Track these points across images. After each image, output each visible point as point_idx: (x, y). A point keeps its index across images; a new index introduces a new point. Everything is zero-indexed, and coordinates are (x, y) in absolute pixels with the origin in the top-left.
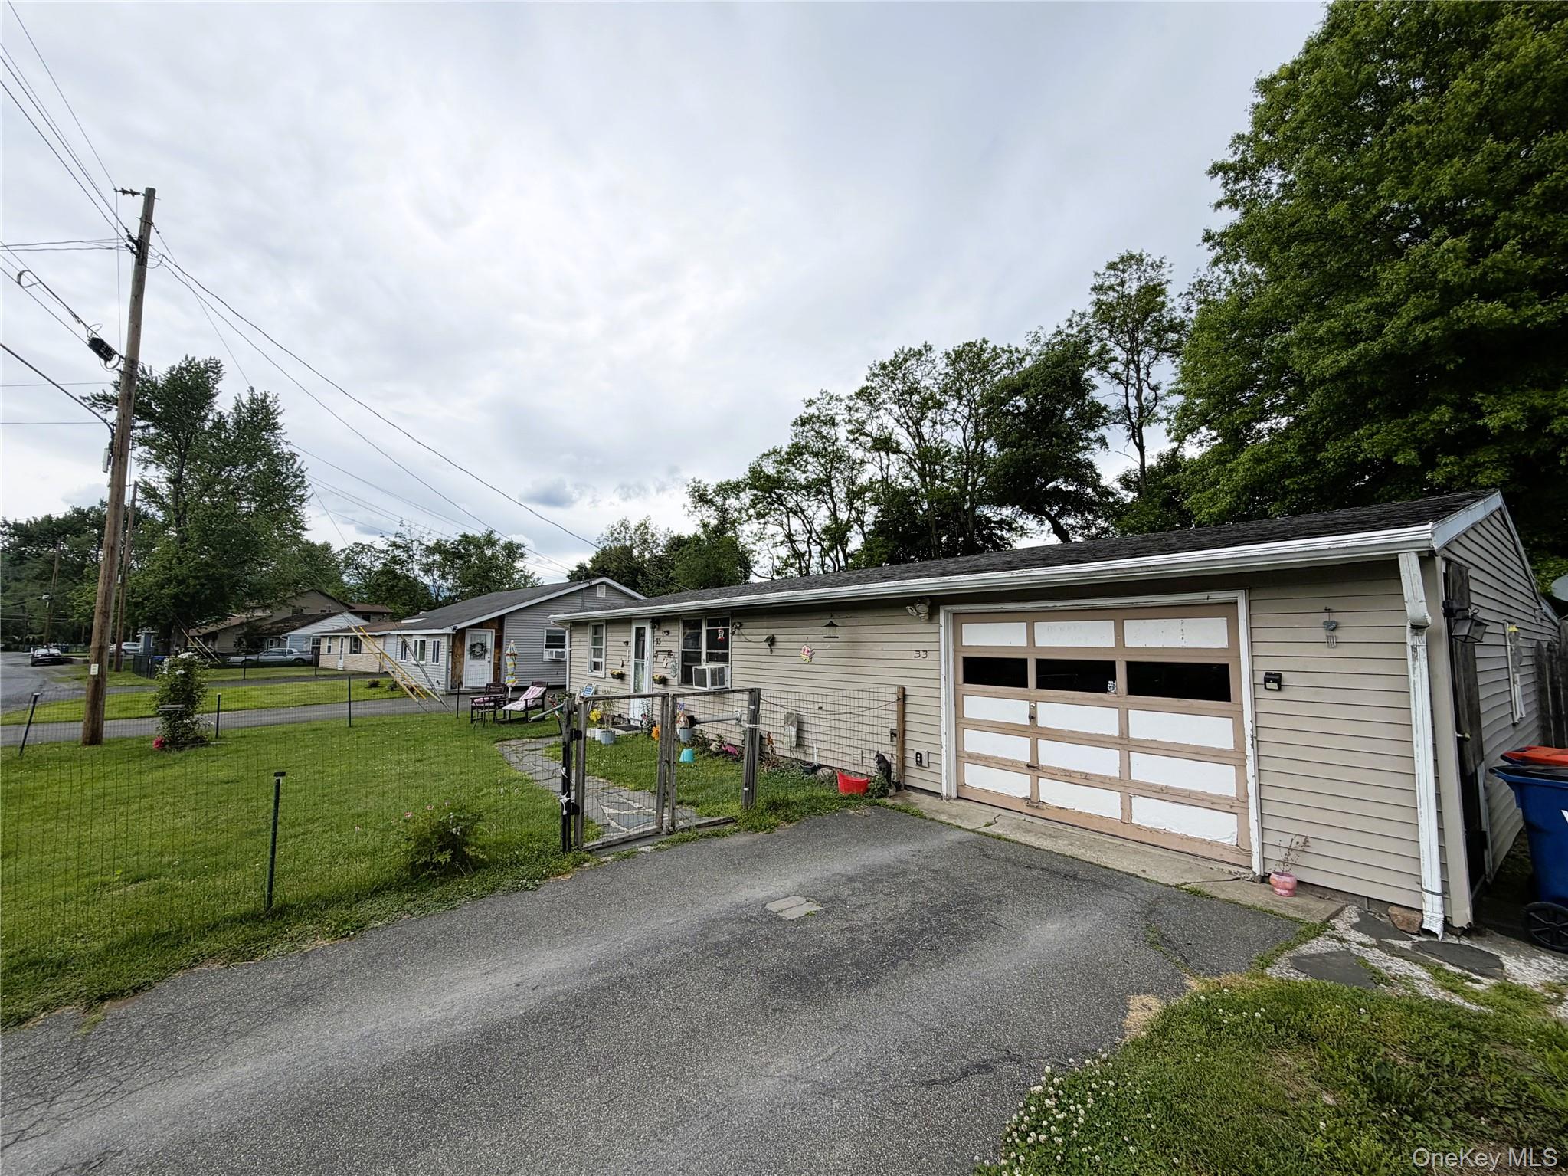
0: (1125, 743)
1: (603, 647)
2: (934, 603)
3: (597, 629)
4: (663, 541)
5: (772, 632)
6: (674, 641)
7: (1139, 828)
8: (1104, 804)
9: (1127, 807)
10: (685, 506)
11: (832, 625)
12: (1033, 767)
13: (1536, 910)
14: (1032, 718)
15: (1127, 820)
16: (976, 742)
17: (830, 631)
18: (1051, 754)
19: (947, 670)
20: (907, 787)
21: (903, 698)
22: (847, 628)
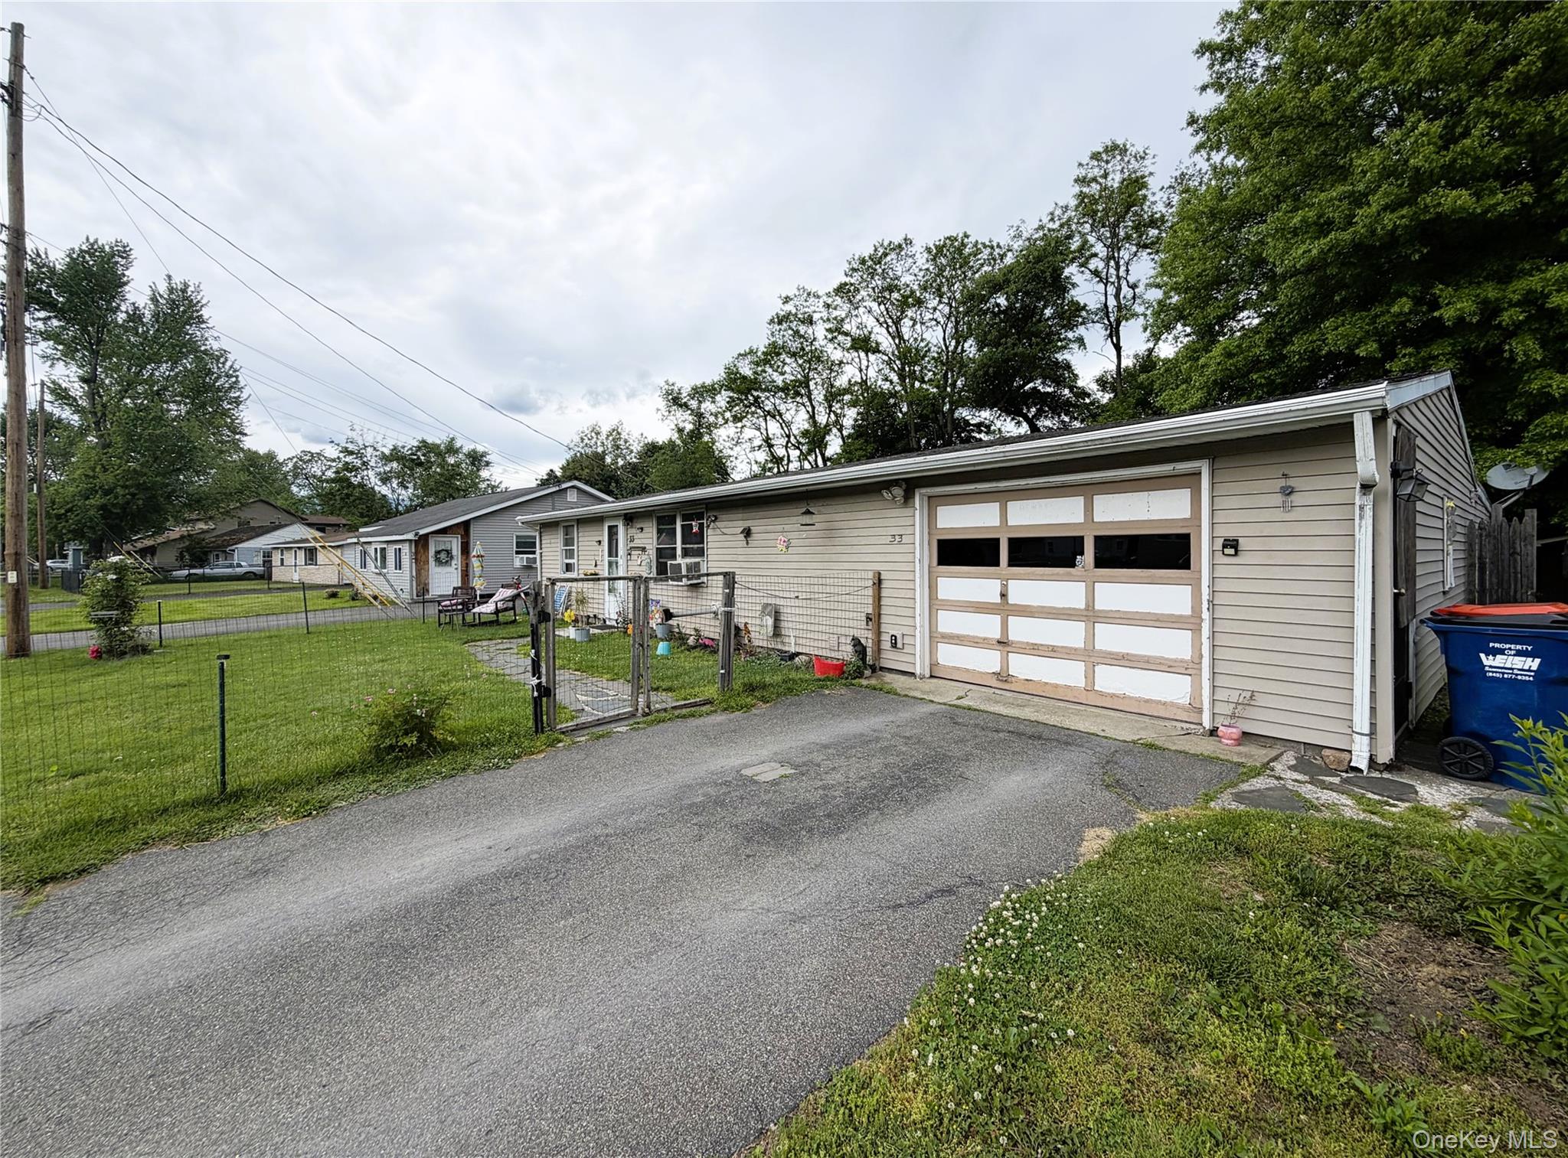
0: (1091, 615)
1: (575, 547)
2: (910, 485)
3: (568, 530)
4: (636, 447)
5: (747, 524)
6: (648, 537)
7: (1102, 694)
8: (1068, 674)
9: (1090, 676)
10: (658, 410)
11: (808, 512)
12: (1003, 643)
13: (1449, 745)
14: (1003, 595)
15: (1090, 689)
16: (948, 622)
17: (807, 519)
18: (1021, 629)
19: (921, 553)
20: (882, 669)
21: (879, 582)
22: (825, 515)
